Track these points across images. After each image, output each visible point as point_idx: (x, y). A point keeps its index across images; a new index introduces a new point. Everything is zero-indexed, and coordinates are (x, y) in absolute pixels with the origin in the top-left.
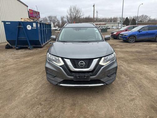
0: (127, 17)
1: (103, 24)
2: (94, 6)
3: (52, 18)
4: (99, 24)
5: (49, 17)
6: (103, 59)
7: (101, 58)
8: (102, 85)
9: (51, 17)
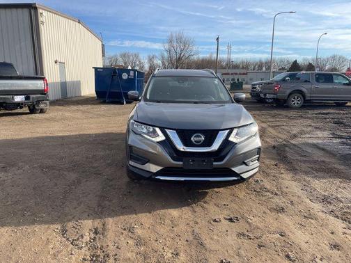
0: (296, 61)
1: (240, 74)
2: (218, 39)
3: (129, 57)
4: (232, 74)
5: (124, 56)
6: (235, 131)
7: (231, 130)
8: (234, 180)
9: (126, 56)
